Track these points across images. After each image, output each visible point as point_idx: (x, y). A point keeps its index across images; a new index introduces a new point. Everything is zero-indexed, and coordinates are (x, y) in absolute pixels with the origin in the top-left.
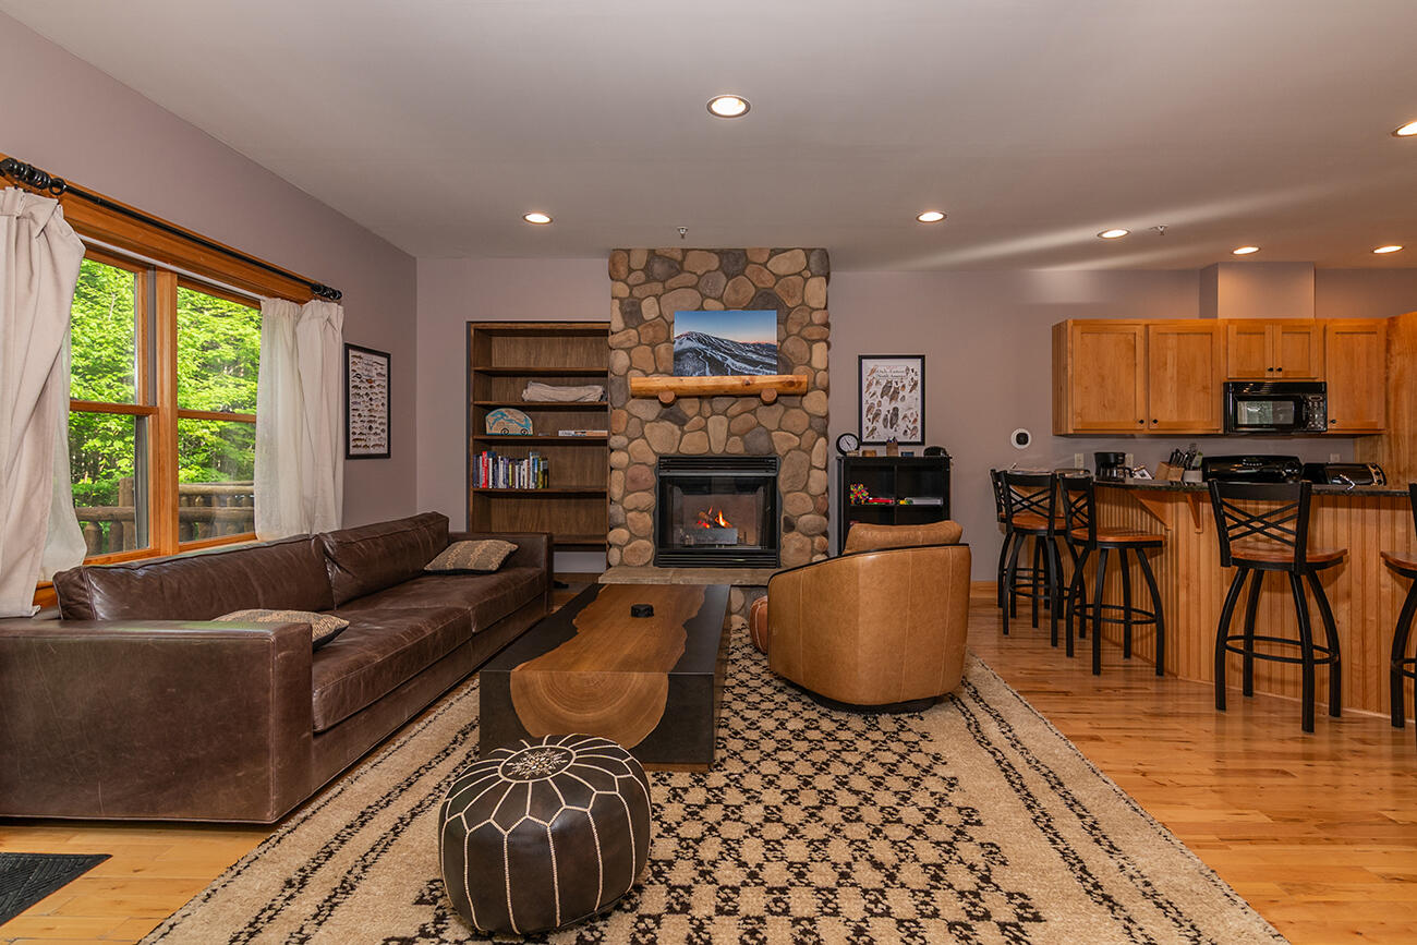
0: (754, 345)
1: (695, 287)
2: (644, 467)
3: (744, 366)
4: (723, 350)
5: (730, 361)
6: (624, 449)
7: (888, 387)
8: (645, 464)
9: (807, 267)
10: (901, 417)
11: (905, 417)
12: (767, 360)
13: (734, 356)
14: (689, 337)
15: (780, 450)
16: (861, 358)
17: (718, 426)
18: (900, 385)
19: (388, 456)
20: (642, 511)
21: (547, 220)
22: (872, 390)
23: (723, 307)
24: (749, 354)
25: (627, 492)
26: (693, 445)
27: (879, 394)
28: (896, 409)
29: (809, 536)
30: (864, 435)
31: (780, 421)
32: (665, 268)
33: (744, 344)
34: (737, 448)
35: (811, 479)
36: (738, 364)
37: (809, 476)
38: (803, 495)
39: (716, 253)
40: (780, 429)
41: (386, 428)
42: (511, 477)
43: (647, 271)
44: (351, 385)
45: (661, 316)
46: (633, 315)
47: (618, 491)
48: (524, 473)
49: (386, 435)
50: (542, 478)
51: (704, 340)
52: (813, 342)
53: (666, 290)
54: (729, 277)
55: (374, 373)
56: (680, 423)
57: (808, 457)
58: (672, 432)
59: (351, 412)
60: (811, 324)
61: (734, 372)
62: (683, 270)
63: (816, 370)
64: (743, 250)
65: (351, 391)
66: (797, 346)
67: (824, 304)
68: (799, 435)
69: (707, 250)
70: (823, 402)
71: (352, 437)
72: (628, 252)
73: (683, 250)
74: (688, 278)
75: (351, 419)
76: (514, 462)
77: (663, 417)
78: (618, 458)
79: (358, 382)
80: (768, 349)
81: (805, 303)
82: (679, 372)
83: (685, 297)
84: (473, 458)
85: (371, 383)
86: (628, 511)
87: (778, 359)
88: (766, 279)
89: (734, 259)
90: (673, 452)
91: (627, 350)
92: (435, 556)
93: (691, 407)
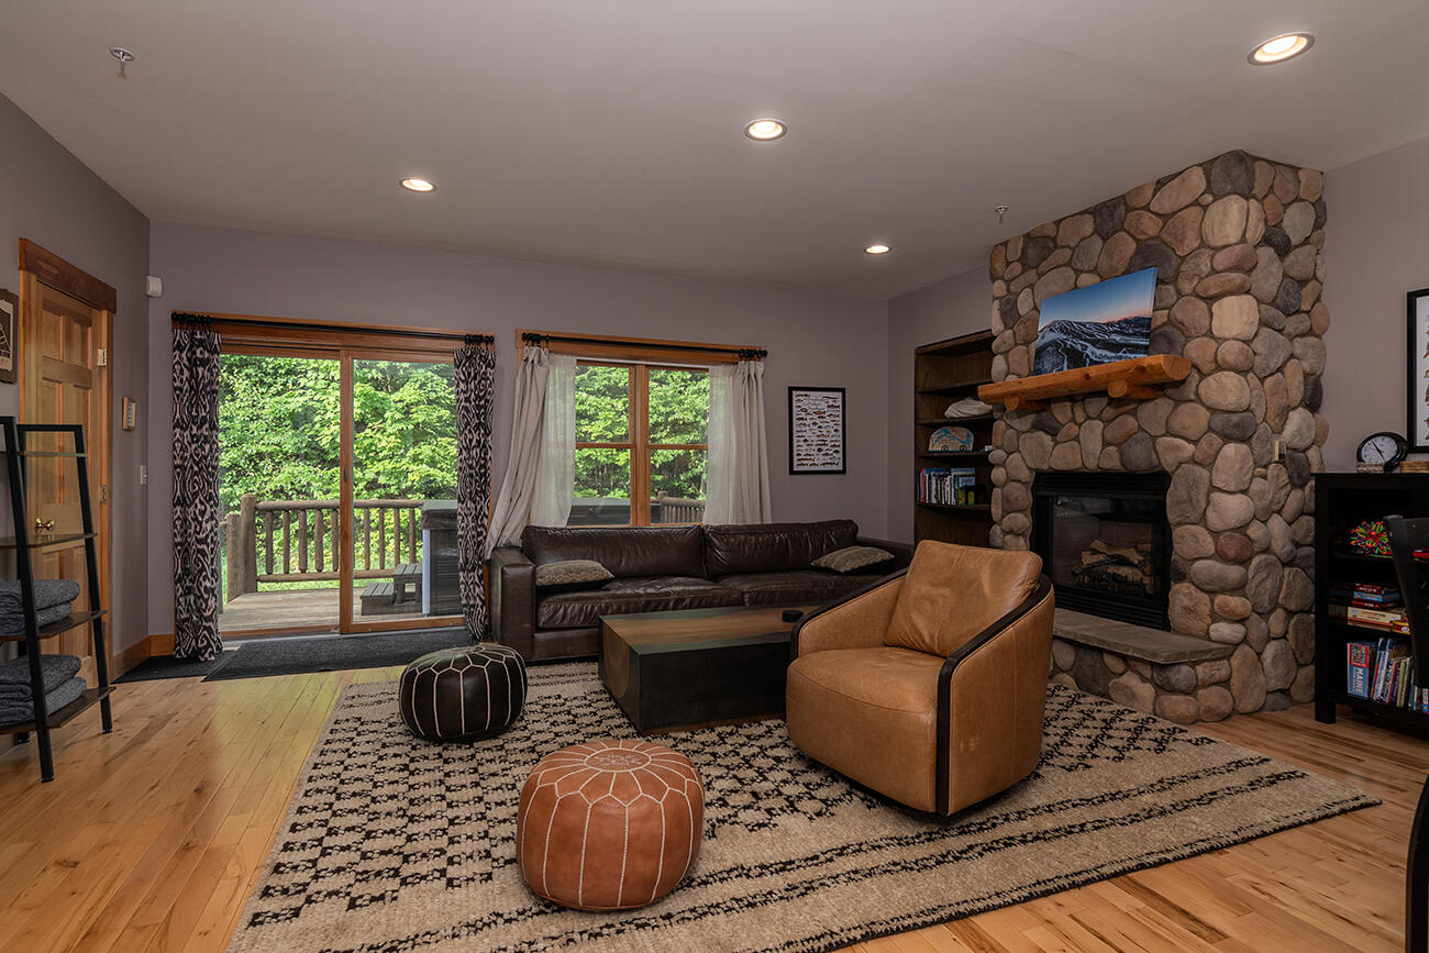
0: (1119, 323)
1: (1068, 264)
2: (1017, 485)
3: (1104, 352)
4: (1084, 336)
5: (1090, 349)
6: (1003, 465)
8: (1018, 481)
9: (1208, 190)
12: (1133, 341)
13: (1095, 343)
14: (1051, 328)
15: (1168, 461)
16: (1414, 294)
17: (1093, 434)
19: (843, 472)
20: (1017, 535)
21: (887, 249)
23: (1098, 279)
24: (1113, 336)
25: (1006, 512)
26: (1063, 457)
29: (1207, 592)
30: (1423, 429)
31: (1167, 422)
32: (1038, 249)
33: (1108, 324)
34: (1112, 461)
35: (1210, 508)
36: (1098, 352)
37: (1208, 503)
38: (1199, 529)
39: (1090, 213)
40: (1169, 433)
41: (840, 449)
42: (940, 492)
43: (1023, 259)
44: (795, 417)
45: (1035, 308)
46: (1009, 313)
47: (996, 510)
48: (948, 489)
49: (840, 455)
50: (961, 494)
51: (1066, 328)
52: (1211, 300)
53: (1040, 275)
54: (1105, 239)
55: (823, 406)
56: (1053, 432)
57: (1205, 473)
58: (1042, 444)
59: (795, 439)
60: (1214, 271)
61: (1093, 363)
62: (1056, 247)
63: (1220, 340)
64: (1123, 196)
65: (795, 422)
66: (1190, 311)
67: (1234, 236)
68: (1195, 442)
69: (1081, 213)
70: (1227, 389)
71: (795, 458)
72: (1005, 244)
73: (1058, 223)
74: (1061, 255)
75: (795, 445)
76: (941, 478)
77: (1036, 427)
78: (997, 474)
79: (803, 415)
80: (1139, 325)
81: (1204, 244)
82: (1038, 372)
83: (1059, 279)
84: (917, 474)
85: (820, 414)
86: (1006, 533)
87: (1147, 336)
88: (1150, 226)
89: (1109, 215)
90: (1045, 467)
91: (1006, 353)
92: (823, 555)
93: (1061, 412)
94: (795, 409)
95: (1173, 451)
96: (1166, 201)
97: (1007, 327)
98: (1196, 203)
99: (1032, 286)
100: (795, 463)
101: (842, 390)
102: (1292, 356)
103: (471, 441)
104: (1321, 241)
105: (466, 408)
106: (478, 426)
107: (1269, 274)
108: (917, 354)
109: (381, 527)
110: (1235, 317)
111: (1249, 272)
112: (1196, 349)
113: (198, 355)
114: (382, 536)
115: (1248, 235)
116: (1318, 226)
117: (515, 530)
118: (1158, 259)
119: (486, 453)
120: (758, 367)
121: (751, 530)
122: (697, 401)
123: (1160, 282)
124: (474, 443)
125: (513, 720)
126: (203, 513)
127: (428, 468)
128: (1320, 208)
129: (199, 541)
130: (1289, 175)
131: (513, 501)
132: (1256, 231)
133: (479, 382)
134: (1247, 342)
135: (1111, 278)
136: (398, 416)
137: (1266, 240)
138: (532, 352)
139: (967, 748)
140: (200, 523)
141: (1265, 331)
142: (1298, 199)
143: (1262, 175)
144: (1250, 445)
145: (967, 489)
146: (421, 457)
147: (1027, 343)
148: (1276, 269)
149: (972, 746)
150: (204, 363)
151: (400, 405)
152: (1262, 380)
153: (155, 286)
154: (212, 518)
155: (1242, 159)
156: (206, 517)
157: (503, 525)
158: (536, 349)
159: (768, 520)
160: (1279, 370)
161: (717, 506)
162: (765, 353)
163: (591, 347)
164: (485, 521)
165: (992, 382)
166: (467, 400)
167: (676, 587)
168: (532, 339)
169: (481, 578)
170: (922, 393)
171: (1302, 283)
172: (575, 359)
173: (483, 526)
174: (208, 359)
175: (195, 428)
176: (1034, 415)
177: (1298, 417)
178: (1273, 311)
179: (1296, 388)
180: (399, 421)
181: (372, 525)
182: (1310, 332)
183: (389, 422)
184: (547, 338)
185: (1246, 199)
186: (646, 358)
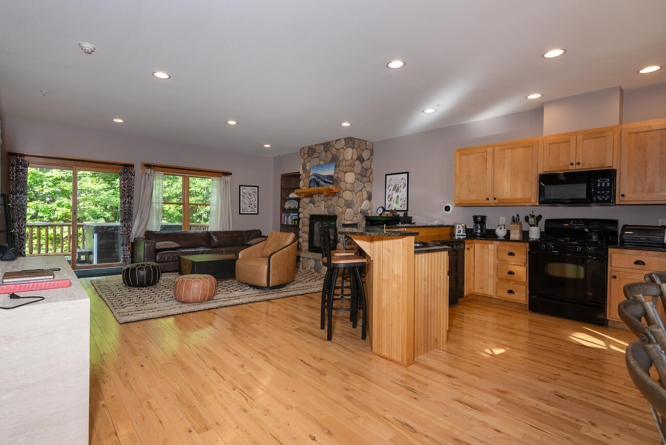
0: (327, 176)
1: (318, 157)
4: (320, 178)
5: (321, 182)
6: (303, 213)
7: (395, 187)
8: (306, 218)
9: (345, 145)
10: (399, 199)
11: (401, 199)
12: (330, 181)
13: (322, 180)
14: (313, 175)
15: (337, 213)
16: (386, 175)
17: (322, 205)
18: (400, 185)
19: (257, 214)
20: (306, 233)
21: (269, 146)
22: (390, 188)
23: (324, 163)
24: (326, 179)
25: (303, 227)
26: (316, 211)
27: (392, 190)
28: (398, 196)
30: (387, 206)
31: (337, 203)
32: (311, 152)
33: (324, 176)
34: (326, 213)
36: (323, 183)
39: (323, 145)
40: (337, 206)
41: (257, 206)
42: (287, 221)
43: (308, 153)
44: (241, 195)
45: (310, 168)
46: (304, 168)
47: (301, 226)
48: (290, 220)
49: (257, 208)
50: (293, 221)
51: (316, 175)
52: (345, 173)
53: (312, 159)
54: (326, 152)
55: (251, 192)
56: (314, 203)
57: (343, 215)
58: (311, 207)
59: (241, 203)
60: (345, 166)
61: (321, 186)
62: (315, 152)
63: (346, 183)
64: (329, 142)
65: (241, 197)
66: (341, 175)
67: (350, 158)
68: (342, 208)
69: (321, 144)
70: (347, 195)
71: (241, 209)
72: (304, 148)
73: (316, 145)
74: (316, 155)
75: (241, 204)
76: (288, 216)
77: (310, 202)
78: (301, 215)
79: (244, 194)
80: (331, 177)
81: (344, 159)
82: (310, 187)
83: (315, 161)
84: (281, 215)
85: (250, 194)
86: (303, 233)
87: (332, 180)
88: (334, 152)
89: (327, 146)
90: (312, 214)
91: (303, 180)
92: (249, 240)
93: (316, 198)
94: (241, 193)
95: (338, 210)
96: (337, 146)
97: (304, 173)
98: (343, 148)
99: (310, 162)
100: (241, 211)
101: (257, 187)
102: (364, 187)
103: (125, 201)
104: (372, 159)
105: (124, 190)
106: (128, 196)
107: (358, 166)
108: (281, 176)
109: (39, 237)
110: (350, 178)
111: (353, 167)
112: (342, 185)
113: (20, 168)
114: (39, 241)
115: (353, 157)
116: (371, 155)
117: (141, 232)
118: (335, 160)
119: (131, 206)
120: (228, 178)
121: (226, 233)
122: (202, 183)
123: (336, 166)
124: (127, 202)
125: (158, 280)
127: (67, 209)
128: (372, 151)
129: (21, 235)
130: (363, 143)
131: (141, 221)
132: (355, 157)
133: (129, 181)
134: (352, 184)
135: (327, 163)
136: (51, 184)
137: (358, 159)
138: (149, 171)
139: (274, 273)
140: (21, 229)
141: (357, 181)
142: (366, 149)
143: (357, 142)
144: (353, 209)
145: (295, 220)
146: (62, 204)
147: (308, 178)
148: (360, 166)
149: (275, 272)
150: (22, 171)
151: (51, 179)
152: (356, 193)
155: (351, 139)
156: (23, 226)
157: (137, 231)
158: (149, 170)
159: (231, 230)
160: (361, 191)
161: (213, 225)
162: (231, 174)
163: (170, 170)
164: (131, 229)
165: (299, 188)
166: (124, 187)
167: (201, 249)
168: (148, 166)
169: (129, 248)
170: (283, 189)
171: (367, 170)
172: (163, 173)
173: (129, 231)
174: (23, 169)
175: (18, 194)
176: (310, 198)
177: (366, 202)
178: (359, 176)
179: (365, 195)
180: (51, 186)
181: (34, 236)
182: (369, 181)
183: (45, 187)
184: (154, 166)
185: (353, 149)
186: (189, 174)
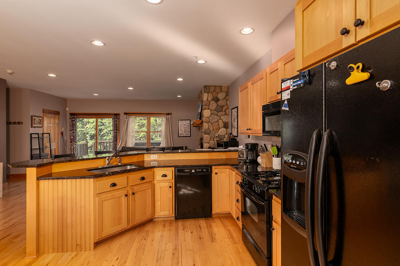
7: (234, 118)
11: (236, 127)
16: (232, 109)
19: (190, 136)
27: (233, 120)
30: (232, 133)
41: (190, 132)
49: (189, 133)
55: (186, 123)
59: (179, 130)
60: (203, 106)
65: (179, 127)
67: (206, 100)
71: (179, 134)
79: (181, 125)
85: (185, 125)
94: (179, 124)
101: (190, 120)
102: (220, 119)
104: (228, 98)
106: (115, 129)
107: (213, 105)
110: (205, 113)
111: (209, 106)
116: (227, 96)
120: (169, 117)
126: (74, 144)
129: (73, 148)
130: (218, 88)
132: (210, 99)
134: (208, 118)
137: (213, 100)
138: (126, 116)
141: (212, 115)
142: (221, 92)
143: (212, 89)
144: (209, 135)
150: (74, 121)
152: (212, 124)
153: (67, 109)
154: (75, 145)
155: (205, 87)
160: (217, 122)
162: (171, 114)
168: (126, 114)
171: (223, 106)
172: (135, 117)
175: (73, 131)
177: (222, 130)
178: (215, 112)
182: (226, 114)
184: (129, 114)
185: (208, 93)
186: (149, 116)
